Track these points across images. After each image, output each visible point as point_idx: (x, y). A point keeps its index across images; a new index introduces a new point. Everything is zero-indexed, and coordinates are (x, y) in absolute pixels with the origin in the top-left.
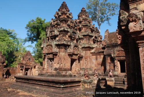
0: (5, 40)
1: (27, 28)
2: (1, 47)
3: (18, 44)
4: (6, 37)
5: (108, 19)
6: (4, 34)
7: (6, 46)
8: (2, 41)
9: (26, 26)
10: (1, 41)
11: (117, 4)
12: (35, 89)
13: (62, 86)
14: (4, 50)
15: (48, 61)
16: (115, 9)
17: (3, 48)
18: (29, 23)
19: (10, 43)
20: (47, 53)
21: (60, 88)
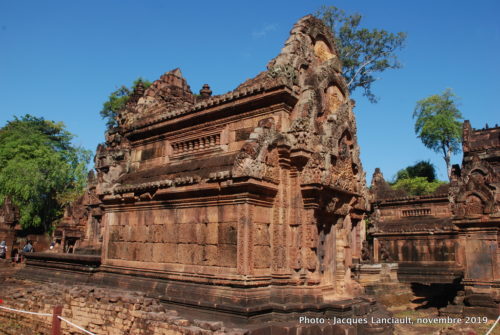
0: (36, 154)
1: (105, 113)
2: (23, 175)
3: (75, 167)
4: (39, 145)
5: (365, 82)
6: (34, 136)
7: (38, 174)
8: (27, 159)
9: (101, 108)
10: (24, 157)
11: (389, 34)
12: (54, 276)
13: (91, 269)
14: (31, 185)
15: (93, 222)
16: (385, 50)
17: (28, 178)
18: (113, 99)
19: (49, 163)
20: (91, 203)
21: (88, 272)
